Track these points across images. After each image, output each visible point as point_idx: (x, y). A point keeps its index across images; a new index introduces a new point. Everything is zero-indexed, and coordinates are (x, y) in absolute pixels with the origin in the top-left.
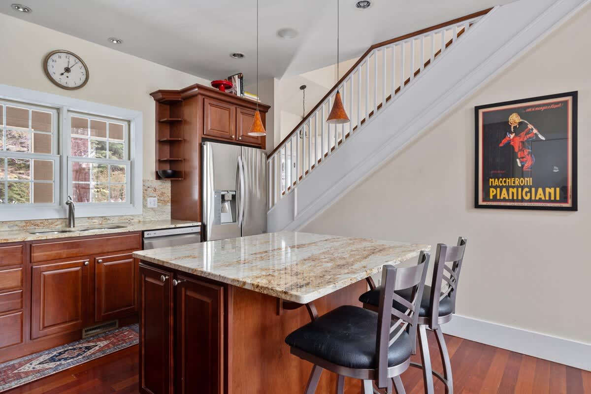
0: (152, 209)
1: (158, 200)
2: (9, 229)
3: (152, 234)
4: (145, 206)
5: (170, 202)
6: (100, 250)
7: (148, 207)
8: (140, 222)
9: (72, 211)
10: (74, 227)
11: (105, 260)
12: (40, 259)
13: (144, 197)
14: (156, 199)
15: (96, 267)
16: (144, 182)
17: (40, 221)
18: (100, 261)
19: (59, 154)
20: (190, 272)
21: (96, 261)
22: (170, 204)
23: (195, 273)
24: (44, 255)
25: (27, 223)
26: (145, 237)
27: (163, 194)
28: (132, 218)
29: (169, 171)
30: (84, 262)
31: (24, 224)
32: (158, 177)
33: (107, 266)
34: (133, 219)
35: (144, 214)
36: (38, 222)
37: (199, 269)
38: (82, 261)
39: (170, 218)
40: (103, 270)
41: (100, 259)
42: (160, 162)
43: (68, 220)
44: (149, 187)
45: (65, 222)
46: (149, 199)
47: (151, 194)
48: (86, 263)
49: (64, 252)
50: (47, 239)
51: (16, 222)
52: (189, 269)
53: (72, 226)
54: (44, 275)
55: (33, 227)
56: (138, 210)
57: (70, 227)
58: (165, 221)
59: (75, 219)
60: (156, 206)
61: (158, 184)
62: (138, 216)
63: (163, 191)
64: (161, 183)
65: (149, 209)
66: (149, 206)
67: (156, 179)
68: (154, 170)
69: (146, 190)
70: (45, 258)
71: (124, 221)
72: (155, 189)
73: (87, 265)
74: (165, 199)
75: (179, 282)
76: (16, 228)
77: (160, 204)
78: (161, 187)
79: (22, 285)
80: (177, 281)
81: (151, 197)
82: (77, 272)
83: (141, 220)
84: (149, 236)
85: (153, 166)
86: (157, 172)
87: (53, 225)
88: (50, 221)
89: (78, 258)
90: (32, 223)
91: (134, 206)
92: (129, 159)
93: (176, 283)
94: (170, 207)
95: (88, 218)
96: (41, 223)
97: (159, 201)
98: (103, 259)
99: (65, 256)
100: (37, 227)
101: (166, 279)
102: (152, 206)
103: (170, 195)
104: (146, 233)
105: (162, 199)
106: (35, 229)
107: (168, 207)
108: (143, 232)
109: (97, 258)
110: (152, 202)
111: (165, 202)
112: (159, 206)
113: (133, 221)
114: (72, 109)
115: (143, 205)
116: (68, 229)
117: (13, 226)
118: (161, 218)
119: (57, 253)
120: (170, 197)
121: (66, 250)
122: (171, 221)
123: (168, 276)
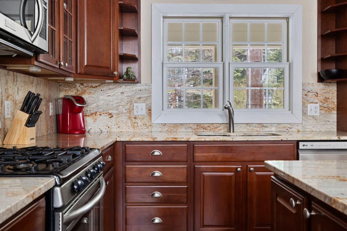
0: (313, 117)
1: (320, 106)
2: (185, 131)
3: (309, 146)
4: (304, 113)
5: (336, 109)
6: (251, 158)
7: (308, 115)
8: (299, 131)
9: (231, 117)
10: (233, 132)
11: (257, 169)
12: (200, 159)
13: (304, 104)
14: (318, 105)
15: (248, 175)
16: (303, 85)
17: (207, 125)
18: (252, 169)
19: (222, 61)
20: (327, 202)
21: (248, 169)
22: (336, 112)
23: (334, 206)
24: (204, 156)
25: (198, 126)
26: (300, 148)
27: (326, 99)
28: (290, 126)
29: (334, 71)
30: (237, 168)
31: (196, 127)
32: (321, 79)
33: (258, 176)
34: (291, 128)
35: (304, 122)
36: (206, 126)
37: (340, 201)
38: (235, 166)
39: (336, 130)
40: (255, 180)
41: (252, 167)
42: (323, 60)
43: (228, 125)
44: (309, 92)
45: (227, 127)
46: (310, 106)
47: (312, 100)
48: (239, 169)
49: (220, 156)
50: (205, 141)
51: (191, 125)
52: (326, 196)
53: (232, 131)
54: (204, 175)
55: (202, 130)
56: (297, 117)
57: (230, 132)
58: (329, 132)
59: (235, 125)
60: (318, 114)
61: (320, 87)
62: (298, 125)
63: (327, 95)
64: (324, 86)
65: (309, 117)
66: (309, 113)
67: (318, 82)
68: (316, 72)
69: (306, 95)
70: (204, 159)
71: (281, 130)
72: (317, 94)
73: (239, 172)
74: (330, 106)
75: (313, 213)
76: (190, 130)
77: (323, 112)
78: (324, 91)
79: (187, 181)
80: (310, 212)
81: (312, 103)
82: (230, 177)
83: (300, 130)
84: (305, 148)
85: (314, 67)
86: (319, 74)
87: (218, 129)
88: (214, 125)
89: (231, 163)
90: (202, 126)
91: (292, 113)
92: (288, 61)
93: (308, 214)
94: (335, 116)
95: (247, 124)
96: (208, 127)
97: (322, 108)
98: (254, 168)
99: (220, 159)
100: (205, 130)
101: (296, 205)
102: (314, 114)
103: (335, 100)
104: (301, 144)
105: (325, 105)
106: (204, 132)
107: (334, 116)
108: (298, 142)
109: (249, 166)
110: (313, 109)
111: (329, 110)
112: (320, 113)
113: (291, 130)
114: (233, 16)
115: (303, 112)
116: (228, 134)
117: (188, 128)
118: (323, 129)
119: (214, 156)
120: (336, 103)
121: (221, 154)
122: (337, 132)
123: (300, 201)
